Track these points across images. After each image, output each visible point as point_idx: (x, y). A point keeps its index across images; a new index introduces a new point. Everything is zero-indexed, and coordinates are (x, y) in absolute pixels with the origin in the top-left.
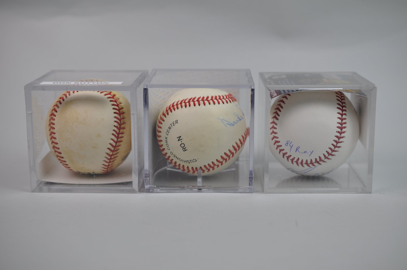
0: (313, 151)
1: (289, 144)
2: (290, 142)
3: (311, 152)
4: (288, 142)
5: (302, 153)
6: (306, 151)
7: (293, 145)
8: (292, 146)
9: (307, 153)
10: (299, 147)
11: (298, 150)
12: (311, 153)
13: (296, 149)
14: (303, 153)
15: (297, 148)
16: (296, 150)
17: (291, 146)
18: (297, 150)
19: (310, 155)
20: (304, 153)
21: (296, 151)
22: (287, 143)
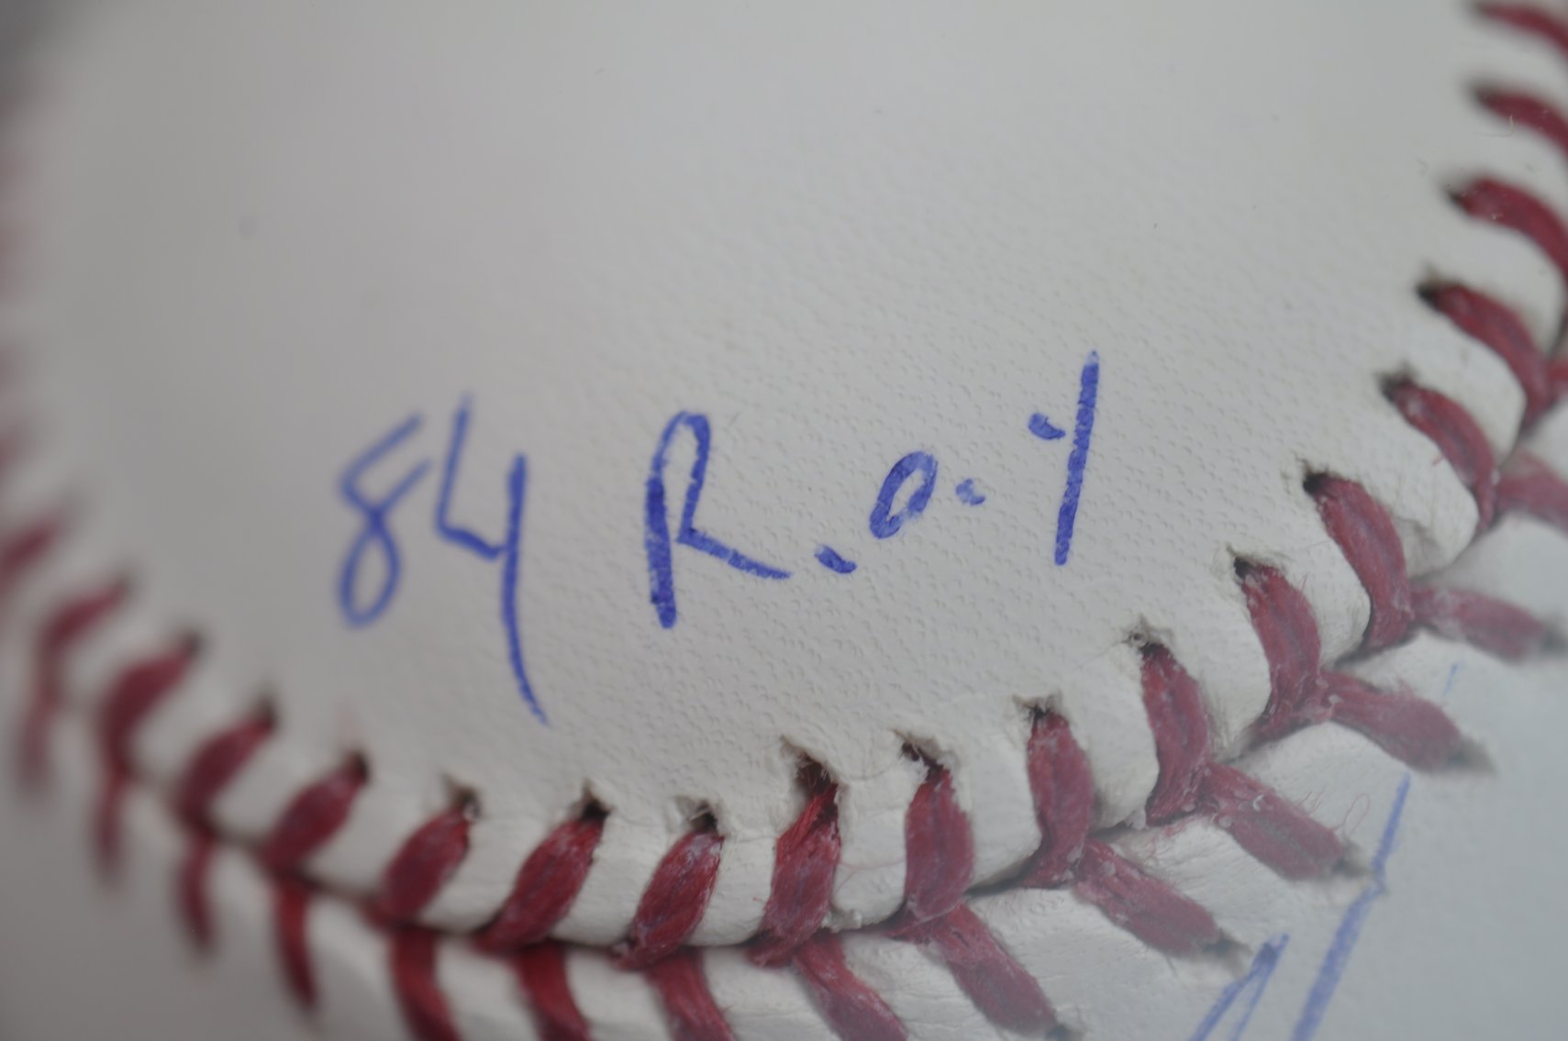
0: (1090, 377)
1: (411, 522)
2: (431, 443)
3: (1043, 428)
4: (376, 484)
5: (834, 561)
6: (910, 447)
7: (517, 481)
8: (516, 514)
9: (968, 493)
10: (684, 449)
11: (690, 535)
12: (1077, 463)
13: (638, 512)
14: (853, 539)
15: (656, 496)
16: (660, 562)
17: (494, 532)
18: (682, 556)
19: (1067, 514)
20: (883, 523)
21: (664, 602)
22: (377, 520)
